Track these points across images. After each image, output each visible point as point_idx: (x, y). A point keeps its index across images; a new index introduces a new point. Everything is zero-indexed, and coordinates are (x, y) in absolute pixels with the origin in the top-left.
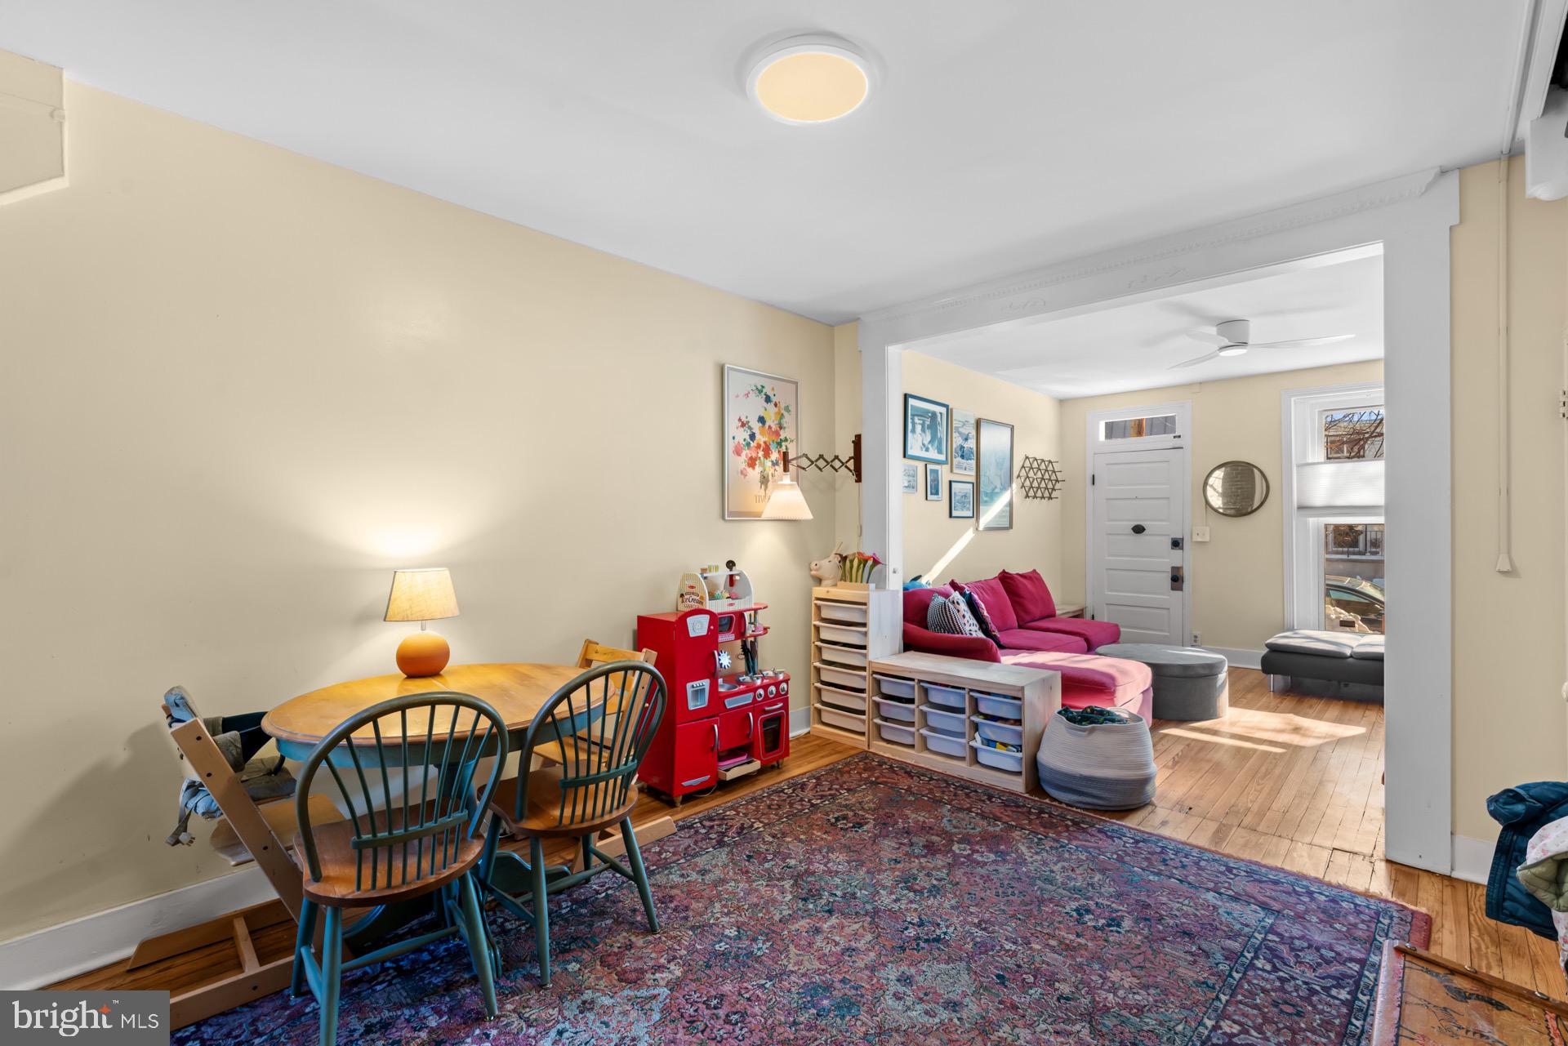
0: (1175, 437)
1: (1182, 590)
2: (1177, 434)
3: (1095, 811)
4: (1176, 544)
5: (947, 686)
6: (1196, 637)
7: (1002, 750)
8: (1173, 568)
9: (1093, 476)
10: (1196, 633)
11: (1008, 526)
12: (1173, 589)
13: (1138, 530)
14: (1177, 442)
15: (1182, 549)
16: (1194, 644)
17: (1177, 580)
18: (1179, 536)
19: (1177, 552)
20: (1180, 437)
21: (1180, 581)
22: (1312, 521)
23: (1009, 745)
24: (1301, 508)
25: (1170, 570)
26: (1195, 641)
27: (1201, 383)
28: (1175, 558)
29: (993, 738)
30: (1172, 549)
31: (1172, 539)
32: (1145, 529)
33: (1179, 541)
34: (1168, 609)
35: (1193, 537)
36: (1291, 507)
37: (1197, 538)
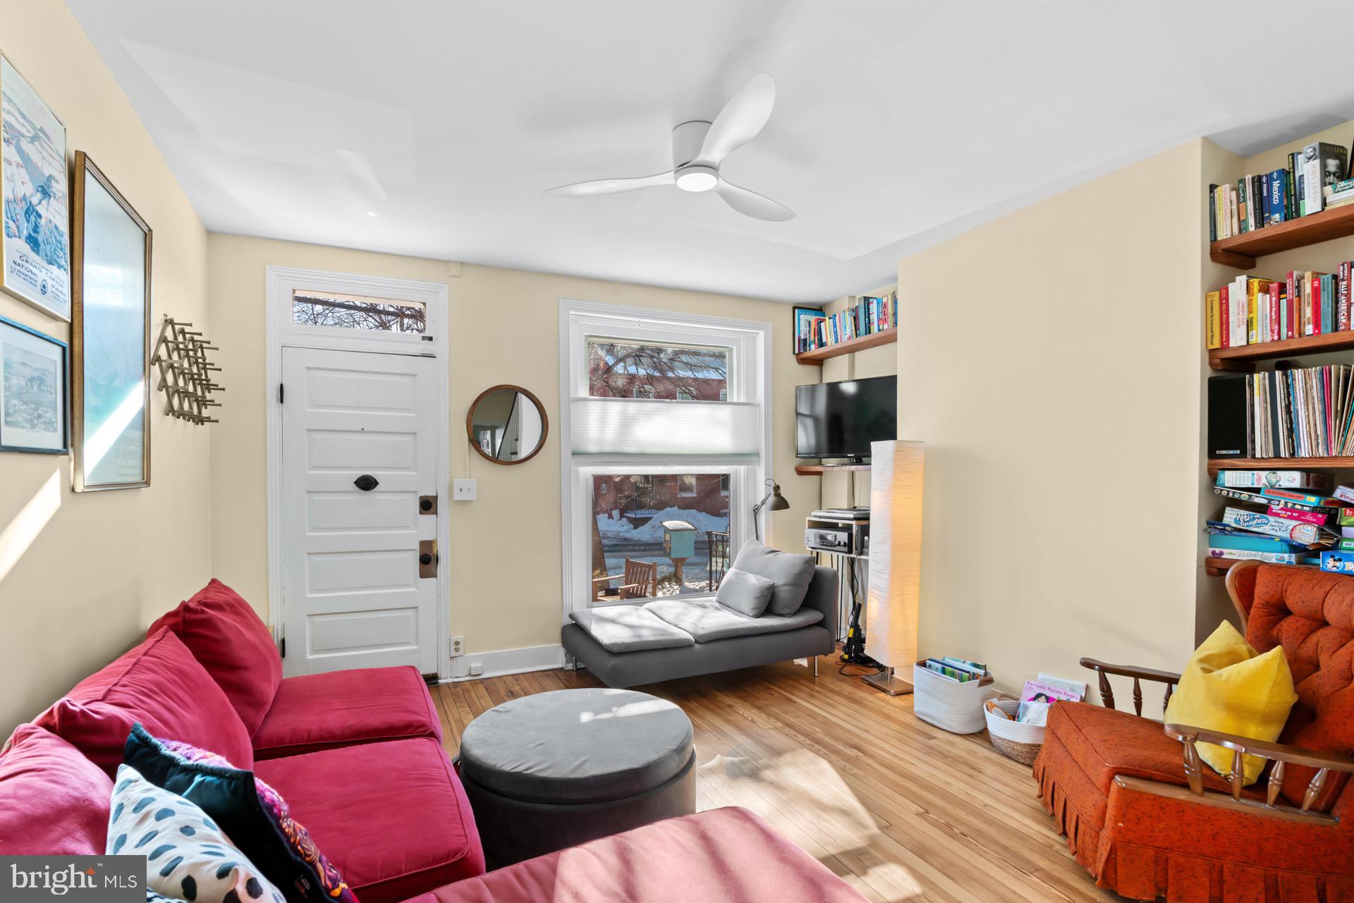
0: (424, 338)
1: (435, 576)
2: (427, 334)
4: (427, 505)
6: (457, 643)
8: (423, 543)
9: (282, 386)
10: (455, 638)
11: (138, 479)
12: (422, 576)
13: (366, 484)
14: (427, 347)
15: (436, 513)
16: (456, 654)
17: (428, 560)
18: (430, 492)
19: (429, 518)
20: (430, 339)
21: (433, 562)
22: (584, 471)
25: (417, 547)
26: (457, 650)
27: (461, 263)
28: (426, 527)
30: (421, 513)
31: (421, 497)
32: (376, 483)
33: (431, 500)
34: (416, 608)
35: (451, 494)
36: (567, 454)
37: (458, 496)
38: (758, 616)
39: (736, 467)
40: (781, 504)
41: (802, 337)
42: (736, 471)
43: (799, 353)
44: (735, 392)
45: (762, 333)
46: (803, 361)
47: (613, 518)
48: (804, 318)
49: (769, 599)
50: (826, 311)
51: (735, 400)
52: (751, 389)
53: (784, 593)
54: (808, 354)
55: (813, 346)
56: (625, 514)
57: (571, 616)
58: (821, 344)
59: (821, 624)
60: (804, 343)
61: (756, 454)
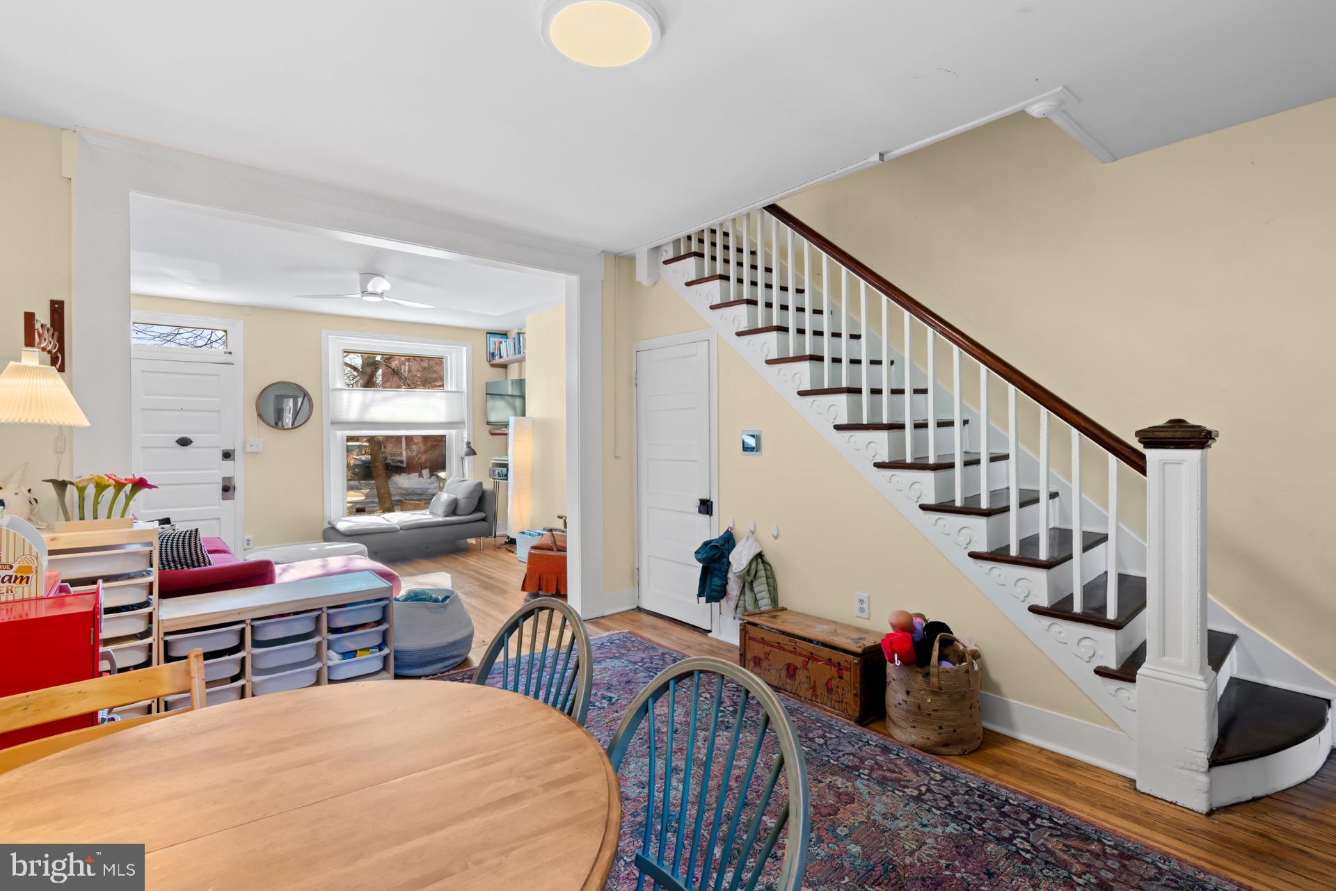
0: (225, 354)
1: (234, 499)
2: (229, 351)
3: (453, 669)
4: (227, 455)
5: (288, 614)
6: (248, 540)
7: (366, 655)
8: (224, 479)
10: (247, 537)
12: (223, 499)
13: (184, 442)
14: (229, 358)
15: (234, 460)
16: (247, 547)
17: (227, 489)
18: (229, 447)
19: (229, 463)
20: (230, 353)
21: (231, 490)
22: (339, 433)
23: (371, 648)
24: (333, 423)
25: (221, 481)
26: (248, 545)
27: (253, 307)
28: (227, 469)
29: (352, 647)
30: (223, 460)
31: (223, 450)
32: (191, 442)
33: (230, 452)
34: (219, 519)
35: (244, 448)
36: (326, 423)
37: (249, 449)
38: (446, 516)
39: (450, 431)
40: (471, 452)
41: (491, 351)
42: (451, 434)
43: (490, 361)
44: (450, 385)
45: (465, 348)
46: (493, 366)
47: (423, 477)
48: (493, 339)
49: (454, 506)
50: (509, 335)
51: (449, 390)
52: (459, 383)
53: (462, 503)
54: (494, 362)
55: (497, 358)
56: (435, 473)
57: (329, 523)
58: (501, 357)
59: (484, 519)
60: (493, 355)
61: (462, 423)
